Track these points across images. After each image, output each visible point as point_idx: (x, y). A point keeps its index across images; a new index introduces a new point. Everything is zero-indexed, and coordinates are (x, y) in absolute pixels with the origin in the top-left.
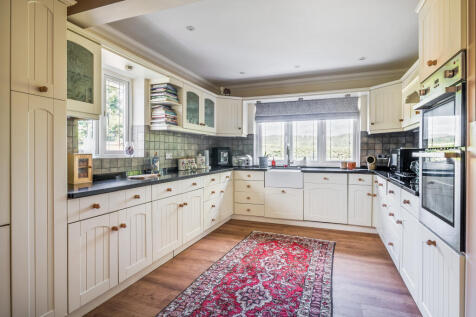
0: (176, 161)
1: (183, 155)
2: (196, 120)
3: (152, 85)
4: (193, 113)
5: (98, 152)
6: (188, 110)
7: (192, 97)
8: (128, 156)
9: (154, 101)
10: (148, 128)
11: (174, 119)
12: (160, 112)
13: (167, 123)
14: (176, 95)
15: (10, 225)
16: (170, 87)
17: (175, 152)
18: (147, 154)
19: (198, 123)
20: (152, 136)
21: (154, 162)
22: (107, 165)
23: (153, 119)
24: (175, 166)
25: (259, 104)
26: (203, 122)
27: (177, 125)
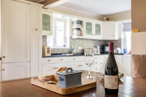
0: (83, 50)
1: (87, 47)
2: (91, 33)
3: (72, 22)
4: (89, 30)
5: (54, 46)
6: (87, 29)
7: (89, 24)
8: (64, 48)
9: (73, 27)
10: (71, 37)
11: (81, 33)
12: (75, 31)
13: (77, 35)
14: (81, 24)
15: (30, 62)
16: (78, 22)
17: (83, 46)
18: (71, 47)
19: (92, 35)
20: (73, 40)
21: (73, 50)
22: (56, 50)
23: (73, 34)
24: (82, 52)
25: (124, 24)
26: (95, 34)
27: (82, 35)
